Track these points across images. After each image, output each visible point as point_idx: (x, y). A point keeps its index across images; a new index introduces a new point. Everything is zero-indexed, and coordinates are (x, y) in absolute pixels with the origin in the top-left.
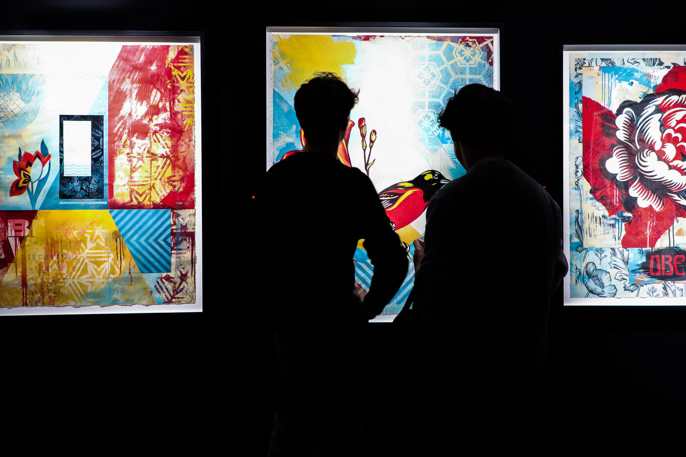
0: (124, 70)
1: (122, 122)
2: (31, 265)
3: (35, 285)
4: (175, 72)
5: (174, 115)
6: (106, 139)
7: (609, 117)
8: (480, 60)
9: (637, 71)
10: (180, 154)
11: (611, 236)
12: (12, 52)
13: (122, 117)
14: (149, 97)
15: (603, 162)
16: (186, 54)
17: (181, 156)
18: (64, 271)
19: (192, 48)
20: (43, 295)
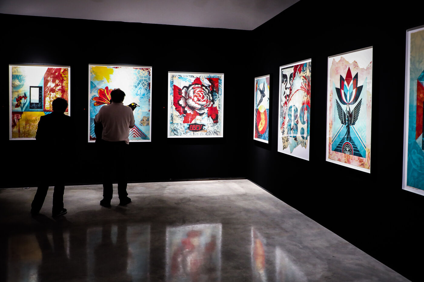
0: (48, 74)
2: (21, 127)
3: (22, 132)
4: (63, 75)
5: (62, 87)
6: (43, 93)
7: (180, 90)
8: (147, 74)
9: (188, 79)
11: (180, 120)
12: (16, 69)
13: (48, 87)
14: (55, 82)
15: (178, 101)
16: (66, 70)
18: (31, 128)
19: (68, 69)
20: (25, 134)
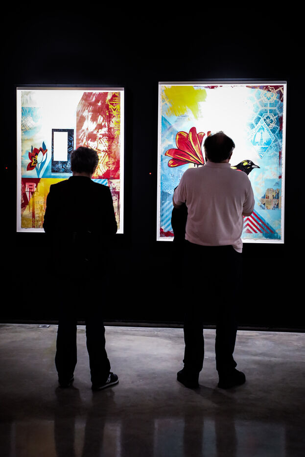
0: (84, 105)
1: (83, 133)
2: (37, 207)
4: (111, 107)
5: (110, 129)
6: (75, 142)
8: (276, 99)
10: (112, 150)
12: (29, 96)
13: (83, 130)
14: (97, 120)
16: (117, 97)
17: (113, 151)
19: (119, 94)
